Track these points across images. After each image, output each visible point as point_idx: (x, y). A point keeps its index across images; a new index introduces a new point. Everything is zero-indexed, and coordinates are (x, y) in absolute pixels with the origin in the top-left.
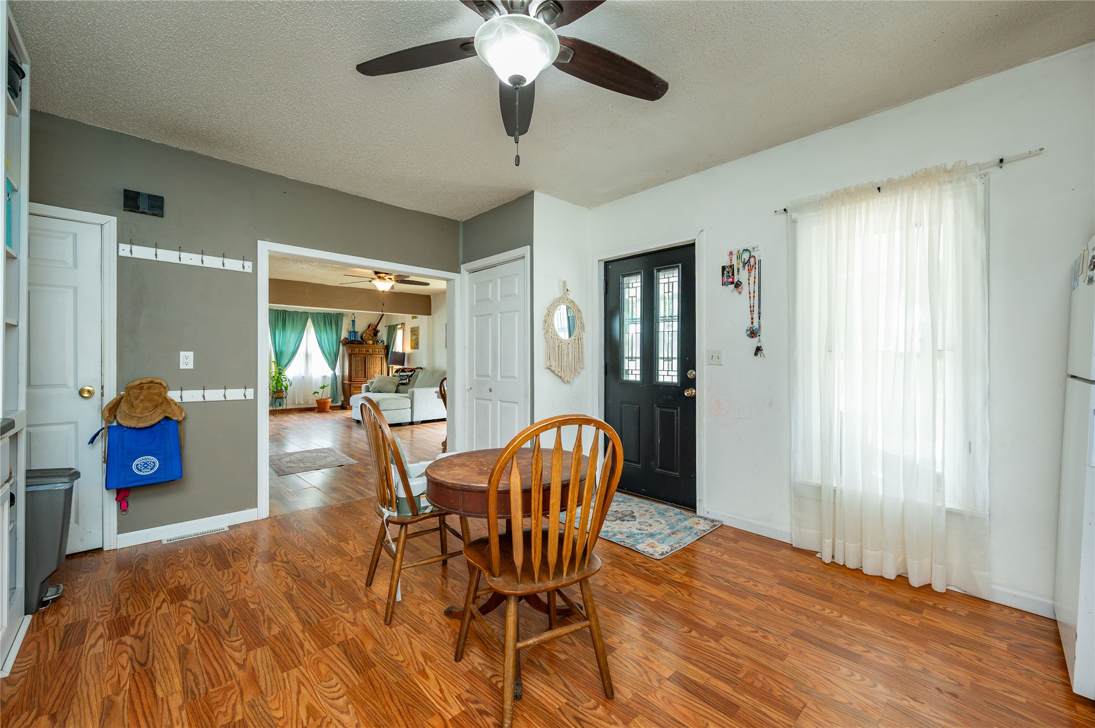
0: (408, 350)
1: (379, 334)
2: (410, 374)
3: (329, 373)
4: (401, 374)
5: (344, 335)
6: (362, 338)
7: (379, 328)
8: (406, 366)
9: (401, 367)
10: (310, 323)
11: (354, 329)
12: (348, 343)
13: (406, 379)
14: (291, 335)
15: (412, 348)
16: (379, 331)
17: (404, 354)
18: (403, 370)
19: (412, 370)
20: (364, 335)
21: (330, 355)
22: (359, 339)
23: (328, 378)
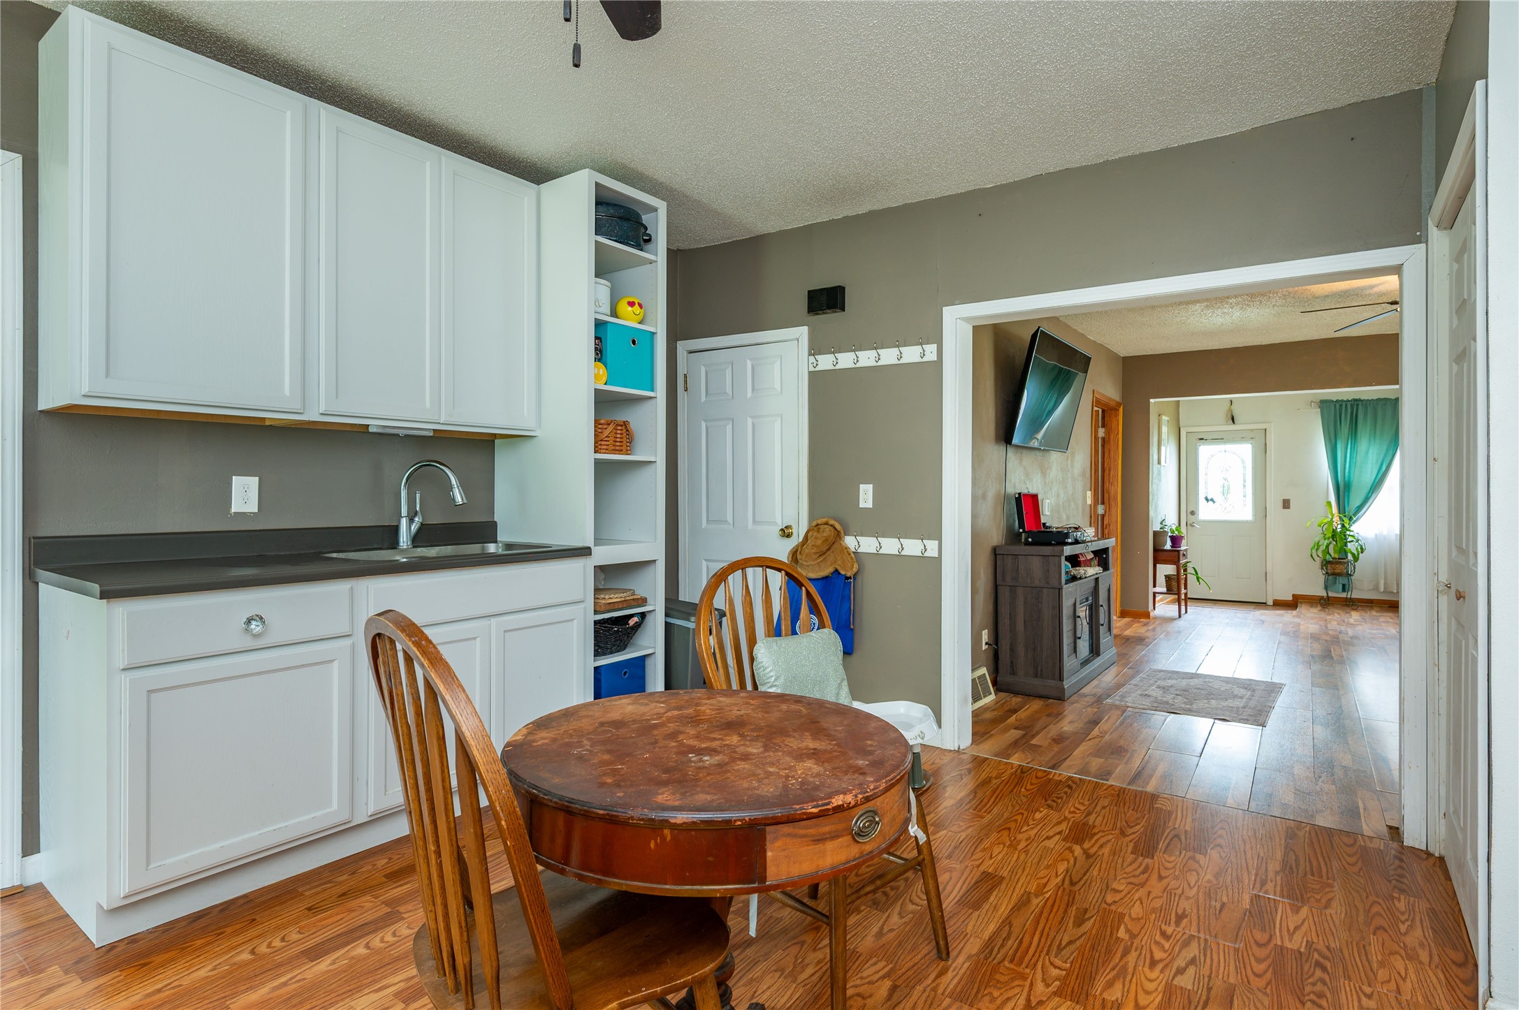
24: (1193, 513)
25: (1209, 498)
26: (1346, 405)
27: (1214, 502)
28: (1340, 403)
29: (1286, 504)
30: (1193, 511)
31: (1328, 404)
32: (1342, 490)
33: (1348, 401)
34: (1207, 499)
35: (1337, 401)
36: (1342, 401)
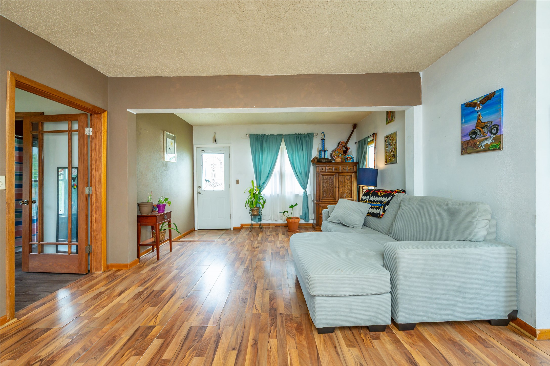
0: (381, 165)
1: (349, 151)
2: (385, 200)
3: (301, 191)
4: (372, 198)
5: (315, 154)
6: (331, 156)
7: (349, 145)
8: (378, 187)
9: (373, 188)
10: (283, 145)
11: (324, 148)
12: (318, 161)
13: (379, 208)
14: (267, 157)
15: (387, 162)
16: (349, 148)
17: (375, 171)
18: (375, 193)
19: (390, 194)
20: (334, 153)
21: (301, 174)
22: (329, 158)
23: (300, 196)
24: (200, 187)
25: (207, 179)
26: (259, 137)
27: (209, 182)
28: (257, 136)
29: (238, 182)
30: (200, 186)
31: (253, 136)
32: (258, 175)
33: (260, 135)
34: (206, 180)
35: (256, 135)
36: (258, 135)
